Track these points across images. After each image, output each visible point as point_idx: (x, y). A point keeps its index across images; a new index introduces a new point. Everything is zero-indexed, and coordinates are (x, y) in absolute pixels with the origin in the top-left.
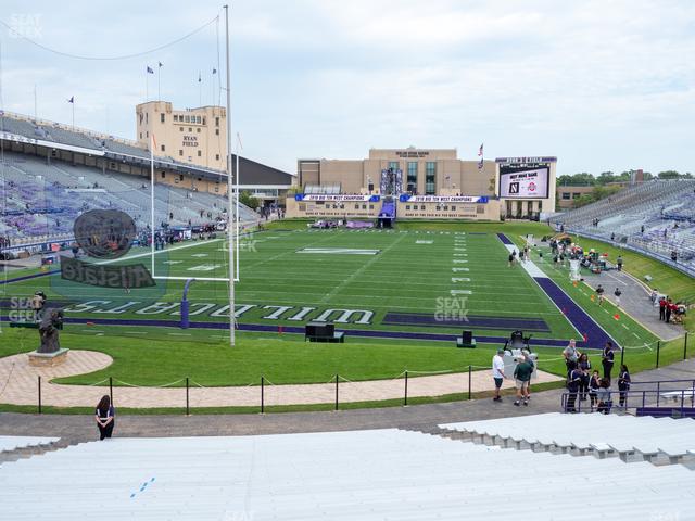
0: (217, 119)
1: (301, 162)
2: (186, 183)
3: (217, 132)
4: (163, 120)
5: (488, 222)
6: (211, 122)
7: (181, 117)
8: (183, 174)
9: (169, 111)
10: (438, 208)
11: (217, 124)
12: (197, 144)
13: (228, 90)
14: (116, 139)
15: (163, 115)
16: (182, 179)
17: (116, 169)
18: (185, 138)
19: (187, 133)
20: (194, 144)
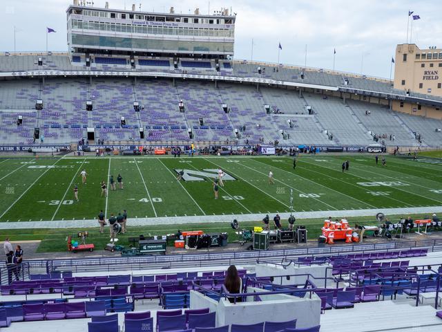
2: (423, 112)
4: (405, 59)
7: (424, 55)
8: (420, 104)
9: (411, 52)
12: (437, 78)
15: (405, 55)
16: (419, 108)
17: (367, 100)
18: (426, 73)
19: (427, 68)
20: (434, 78)
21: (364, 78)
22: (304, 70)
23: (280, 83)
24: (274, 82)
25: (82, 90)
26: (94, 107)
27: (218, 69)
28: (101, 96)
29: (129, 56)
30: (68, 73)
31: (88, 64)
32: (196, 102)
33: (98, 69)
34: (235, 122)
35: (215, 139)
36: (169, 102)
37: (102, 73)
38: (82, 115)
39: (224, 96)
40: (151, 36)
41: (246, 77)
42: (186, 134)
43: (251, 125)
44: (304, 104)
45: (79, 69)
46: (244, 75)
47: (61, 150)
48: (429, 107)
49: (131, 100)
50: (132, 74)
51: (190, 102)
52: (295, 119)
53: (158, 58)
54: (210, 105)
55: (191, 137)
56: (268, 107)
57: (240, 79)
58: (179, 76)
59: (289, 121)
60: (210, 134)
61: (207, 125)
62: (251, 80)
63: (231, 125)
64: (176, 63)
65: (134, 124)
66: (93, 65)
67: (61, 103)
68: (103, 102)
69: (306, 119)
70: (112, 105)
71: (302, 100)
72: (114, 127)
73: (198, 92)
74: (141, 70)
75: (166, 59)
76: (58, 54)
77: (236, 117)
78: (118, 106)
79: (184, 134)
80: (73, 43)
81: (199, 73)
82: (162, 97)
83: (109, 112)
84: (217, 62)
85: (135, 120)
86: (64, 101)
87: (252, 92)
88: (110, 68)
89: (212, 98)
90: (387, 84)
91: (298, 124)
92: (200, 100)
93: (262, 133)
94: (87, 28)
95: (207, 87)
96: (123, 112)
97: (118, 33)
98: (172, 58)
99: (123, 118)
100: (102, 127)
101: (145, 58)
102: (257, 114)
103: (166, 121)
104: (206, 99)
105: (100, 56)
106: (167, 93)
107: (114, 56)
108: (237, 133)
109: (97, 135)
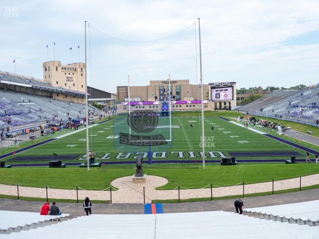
0: (82, 69)
1: (118, 87)
2: (68, 99)
3: (82, 75)
4: (57, 70)
5: (210, 112)
6: (79, 70)
7: (65, 68)
8: (67, 94)
9: (60, 65)
10: (187, 106)
11: (82, 71)
12: (72, 81)
13: (200, 55)
14: (35, 79)
15: (57, 67)
16: (66, 97)
18: (67, 78)
19: (68, 75)
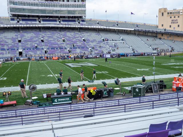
2: (172, 38)
4: (163, 15)
7: (171, 13)
9: (165, 11)
12: (177, 22)
15: (163, 13)
16: (170, 36)
17: (147, 34)
18: (172, 21)
19: (173, 18)
20: (176, 22)
21: (145, 24)
22: (118, 22)
23: (108, 28)
24: (105, 27)
25: (16, 34)
26: (22, 41)
27: (79, 23)
28: (25, 36)
29: (38, 18)
30: (9, 26)
31: (18, 22)
32: (70, 37)
33: (23, 24)
34: (89, 45)
35: (81, 53)
36: (57, 38)
37: (25, 26)
38: (16, 44)
39: (83, 35)
40: (48, 8)
41: (92, 25)
42: (67, 51)
43: (97, 46)
44: (119, 37)
45: (14, 24)
46: (91, 25)
47: (5, 60)
48: (175, 36)
49: (39, 38)
50: (39, 26)
51: (67, 38)
52: (116, 43)
53: (51, 19)
54: (77, 38)
55: (69, 52)
56: (103, 38)
57: (90, 27)
58: (62, 26)
59: (114, 44)
60: (78, 51)
61: (76, 47)
62: (95, 27)
63: (87, 46)
64: (59, 20)
65: (41, 47)
66: (21, 22)
67: (6, 40)
68: (26, 39)
69: (121, 43)
70: (31, 40)
71: (118, 35)
72: (32, 49)
73: (71, 33)
74: (43, 24)
75: (55, 19)
76: (4, 18)
77: (89, 43)
78: (33, 40)
79: (66, 51)
80: (10, 12)
81: (71, 25)
82: (54, 36)
83: (29, 43)
84: (78, 20)
85: (42, 46)
86: (7, 39)
87: (95, 33)
88: (29, 23)
89: (77, 36)
90: (155, 27)
91: (117, 45)
92: (72, 36)
93: (102, 49)
94: (17, 5)
95: (74, 31)
96: (36, 42)
97: (32, 7)
98: (58, 19)
99: (36, 45)
100: (26, 49)
101: (45, 19)
102: (98, 41)
103: (57, 46)
104: (74, 36)
105: (24, 18)
106: (56, 34)
107: (31, 18)
108: (91, 50)
109: (24, 52)
